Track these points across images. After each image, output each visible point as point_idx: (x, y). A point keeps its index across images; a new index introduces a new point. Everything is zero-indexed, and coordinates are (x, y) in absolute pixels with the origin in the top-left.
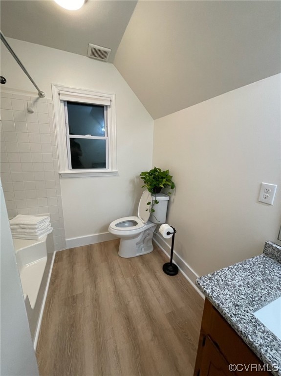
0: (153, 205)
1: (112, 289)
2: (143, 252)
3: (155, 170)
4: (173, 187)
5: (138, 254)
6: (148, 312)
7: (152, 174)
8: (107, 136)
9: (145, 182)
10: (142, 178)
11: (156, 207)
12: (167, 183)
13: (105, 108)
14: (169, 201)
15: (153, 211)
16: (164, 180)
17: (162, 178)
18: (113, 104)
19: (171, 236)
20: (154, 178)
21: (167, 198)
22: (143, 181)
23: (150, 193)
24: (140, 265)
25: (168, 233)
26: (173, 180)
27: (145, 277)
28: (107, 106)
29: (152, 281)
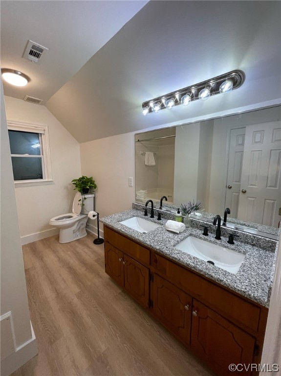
0: (83, 201)
1: (56, 259)
2: (79, 237)
3: (83, 178)
4: (95, 187)
5: (75, 239)
6: (84, 263)
7: (81, 180)
8: (43, 155)
9: (76, 187)
10: (74, 184)
11: (86, 202)
12: (91, 185)
13: (40, 135)
14: (94, 197)
15: (83, 205)
16: (89, 183)
17: (88, 182)
18: (46, 133)
19: (96, 217)
20: (82, 183)
21: (93, 196)
22: (75, 186)
23: (80, 193)
24: (77, 244)
25: (94, 216)
26: (95, 183)
27: (81, 249)
28: (41, 134)
29: (86, 250)
